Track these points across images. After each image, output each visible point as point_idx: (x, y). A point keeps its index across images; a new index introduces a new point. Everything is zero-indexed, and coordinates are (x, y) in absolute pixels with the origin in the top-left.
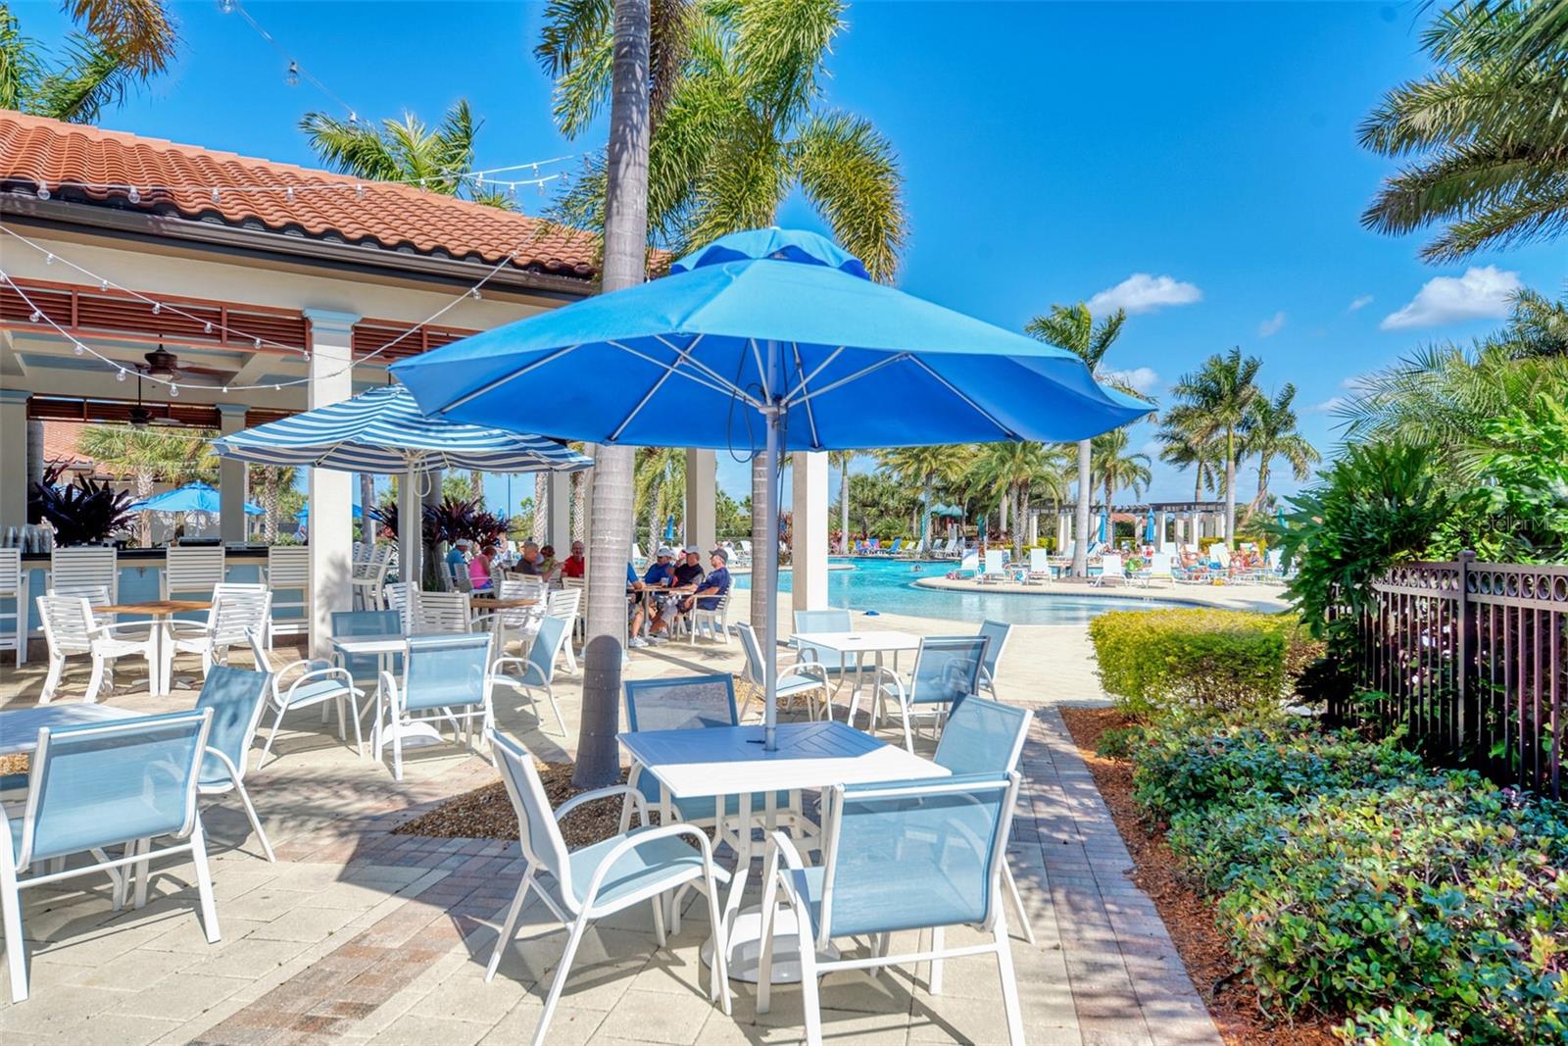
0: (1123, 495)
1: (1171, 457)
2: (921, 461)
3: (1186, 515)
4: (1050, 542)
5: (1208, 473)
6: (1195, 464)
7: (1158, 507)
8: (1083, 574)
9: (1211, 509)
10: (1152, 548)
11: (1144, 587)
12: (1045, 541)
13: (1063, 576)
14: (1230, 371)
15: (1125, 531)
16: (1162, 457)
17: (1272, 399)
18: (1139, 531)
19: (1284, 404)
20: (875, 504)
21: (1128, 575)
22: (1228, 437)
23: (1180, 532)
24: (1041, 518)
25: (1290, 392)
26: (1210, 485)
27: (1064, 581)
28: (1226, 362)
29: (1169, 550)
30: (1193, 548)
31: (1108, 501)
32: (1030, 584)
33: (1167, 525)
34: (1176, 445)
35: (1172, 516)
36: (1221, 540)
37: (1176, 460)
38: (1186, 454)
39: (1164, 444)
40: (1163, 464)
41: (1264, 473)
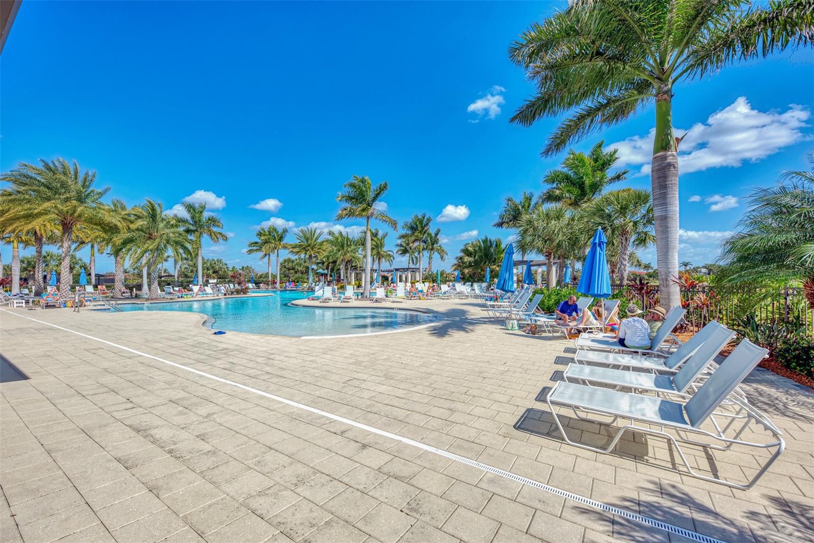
0: (385, 265)
1: (400, 253)
2: (307, 251)
3: (406, 273)
4: (359, 283)
5: (412, 259)
6: (408, 255)
7: (397, 270)
8: (368, 297)
9: (414, 271)
10: (395, 285)
11: (394, 302)
12: (357, 283)
13: (360, 297)
14: (421, 222)
15: (385, 278)
16: (396, 253)
17: (433, 233)
18: (390, 279)
19: (436, 235)
20: (293, 269)
21: (387, 296)
22: (420, 245)
23: (404, 279)
24: (357, 274)
25: (439, 231)
26: (413, 263)
27: (360, 300)
28: (420, 217)
29: (401, 285)
30: (409, 284)
31: (379, 268)
32: (344, 302)
33: (400, 276)
34: (402, 248)
35: (401, 273)
36: (418, 281)
37: (402, 253)
38: (405, 252)
39: (398, 248)
40: (397, 255)
41: (430, 258)
